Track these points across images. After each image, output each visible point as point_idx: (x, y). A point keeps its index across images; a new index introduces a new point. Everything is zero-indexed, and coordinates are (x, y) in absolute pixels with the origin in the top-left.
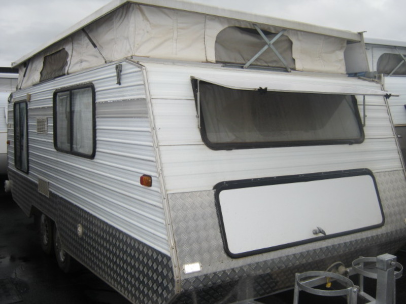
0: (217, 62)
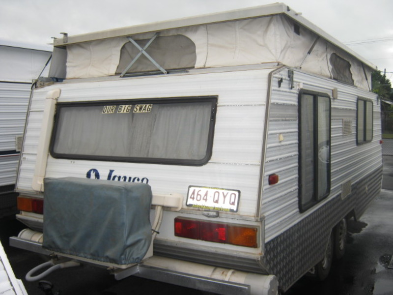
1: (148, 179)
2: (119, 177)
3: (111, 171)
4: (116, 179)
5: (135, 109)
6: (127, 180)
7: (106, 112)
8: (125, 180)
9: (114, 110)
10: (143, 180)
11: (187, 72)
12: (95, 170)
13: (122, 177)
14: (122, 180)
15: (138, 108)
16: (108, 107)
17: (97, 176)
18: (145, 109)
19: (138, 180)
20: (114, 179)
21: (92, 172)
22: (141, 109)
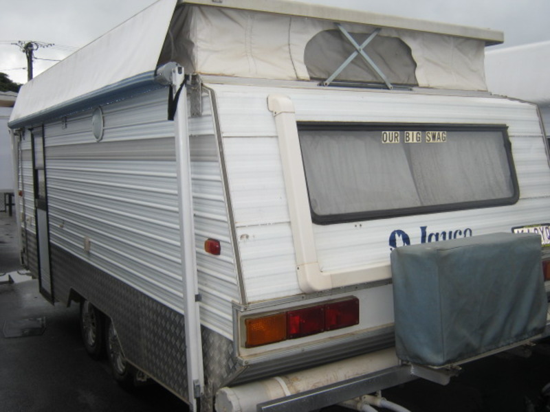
1: (471, 229)
2: (437, 235)
3: (424, 229)
4: (433, 238)
5: (427, 138)
6: (447, 236)
7: (388, 141)
8: (444, 238)
9: (398, 138)
10: (465, 231)
11: (411, 90)
12: (400, 232)
13: (440, 233)
14: (441, 238)
15: (430, 136)
16: (387, 132)
17: (406, 239)
18: (439, 138)
19: (460, 233)
20: (430, 240)
21: (397, 235)
22: (434, 137)
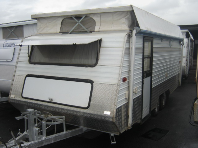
0: (60, 33)
